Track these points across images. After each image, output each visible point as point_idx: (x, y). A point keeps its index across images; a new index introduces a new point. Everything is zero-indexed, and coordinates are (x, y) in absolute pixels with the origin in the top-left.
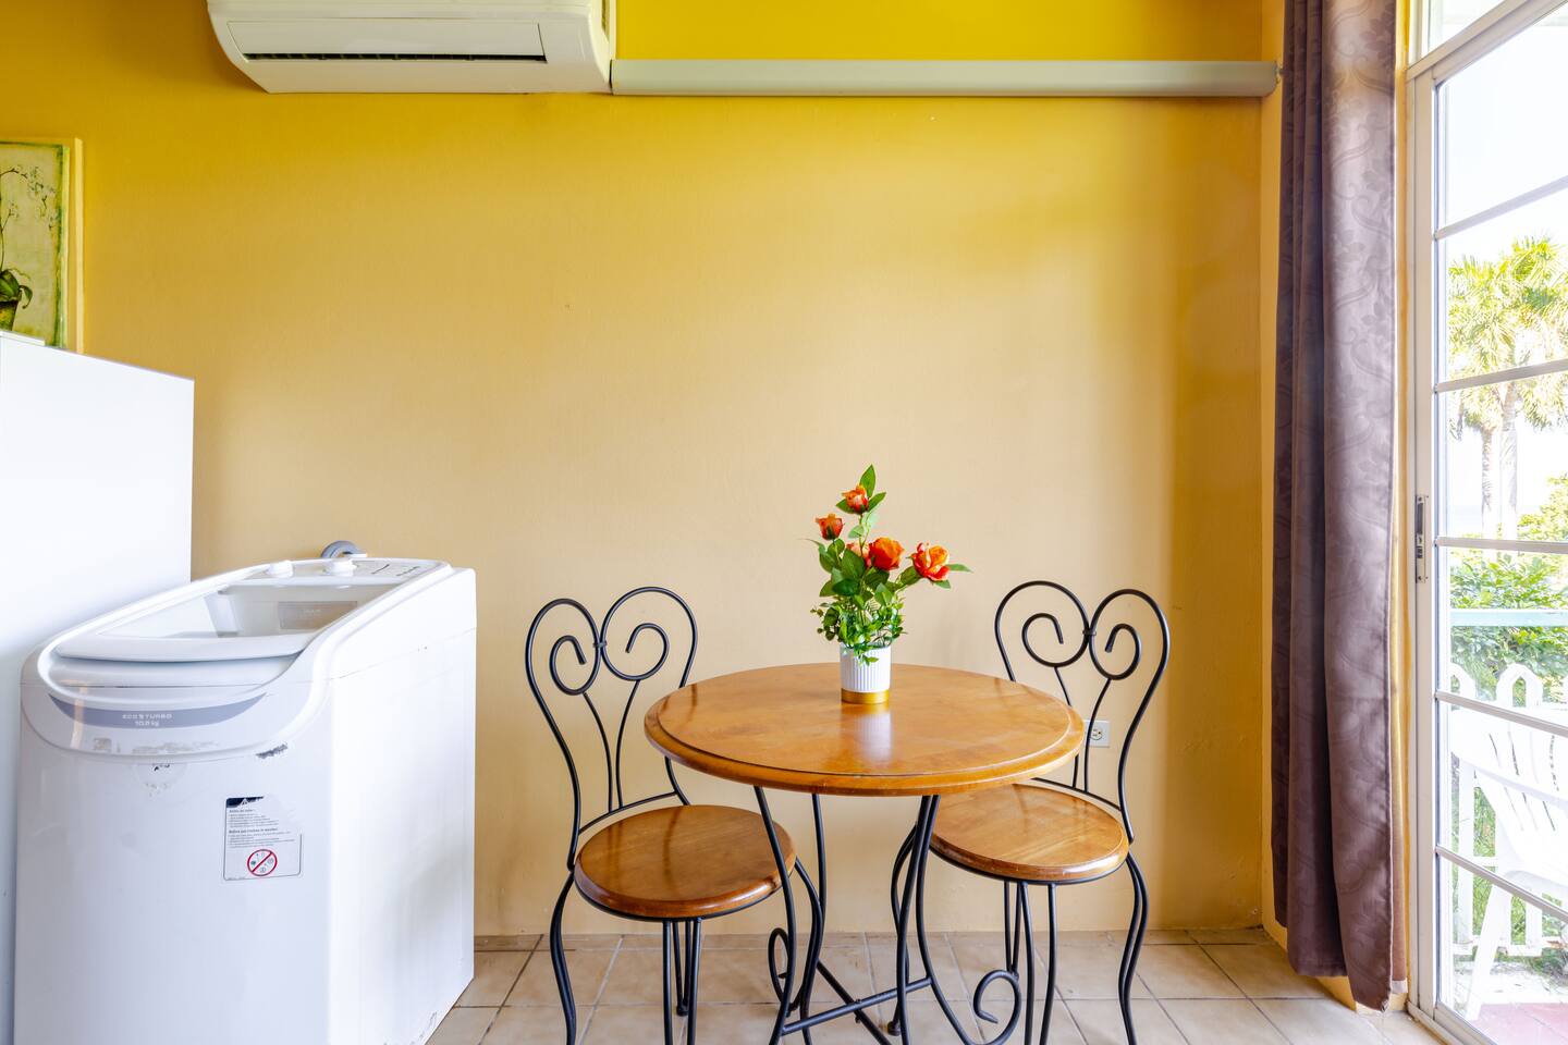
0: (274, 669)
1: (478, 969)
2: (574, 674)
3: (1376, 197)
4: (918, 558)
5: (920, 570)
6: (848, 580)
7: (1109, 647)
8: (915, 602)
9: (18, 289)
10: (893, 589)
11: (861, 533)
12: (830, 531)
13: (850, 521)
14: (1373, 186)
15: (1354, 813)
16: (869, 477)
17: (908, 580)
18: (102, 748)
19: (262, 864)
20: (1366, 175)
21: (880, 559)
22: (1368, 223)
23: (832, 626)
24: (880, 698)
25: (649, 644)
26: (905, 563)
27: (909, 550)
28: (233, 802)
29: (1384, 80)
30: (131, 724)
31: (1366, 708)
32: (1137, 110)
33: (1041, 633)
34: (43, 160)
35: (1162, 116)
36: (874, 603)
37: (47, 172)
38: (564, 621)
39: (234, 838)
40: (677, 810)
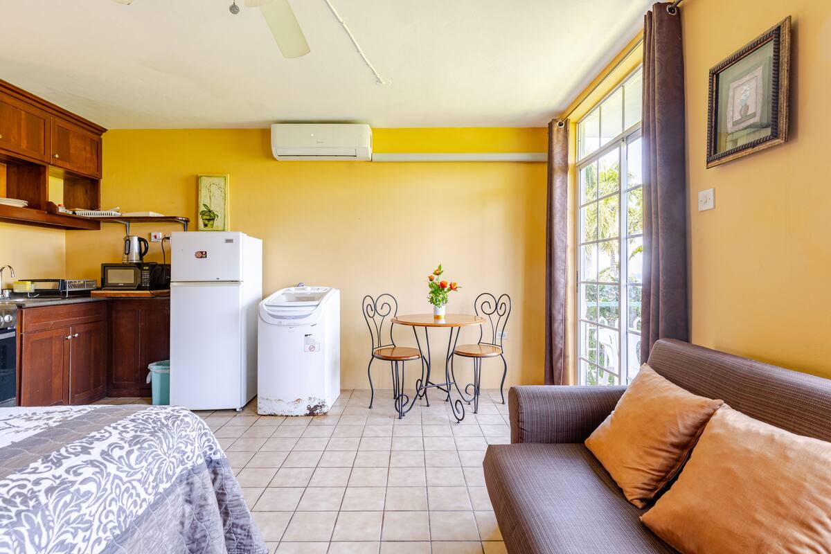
0: (313, 308)
1: (341, 394)
2: (371, 314)
3: (563, 199)
4: (451, 285)
5: (451, 288)
6: (435, 290)
7: (500, 309)
8: (451, 295)
9: (215, 215)
10: (446, 292)
11: (438, 280)
12: (431, 280)
13: (436, 277)
14: (563, 196)
15: (556, 346)
16: (440, 267)
17: (449, 290)
18: (280, 325)
19: (312, 349)
20: (561, 193)
21: (442, 286)
22: (561, 205)
23: (432, 301)
24: (443, 317)
25: (386, 308)
26: (448, 286)
27: (449, 283)
28: (306, 335)
29: (565, 169)
30: (285, 318)
31: (559, 321)
32: (515, 164)
33: (486, 306)
34: (220, 181)
35: (522, 167)
36: (441, 296)
37: (222, 184)
38: (368, 301)
39: (307, 343)
40: (394, 349)
